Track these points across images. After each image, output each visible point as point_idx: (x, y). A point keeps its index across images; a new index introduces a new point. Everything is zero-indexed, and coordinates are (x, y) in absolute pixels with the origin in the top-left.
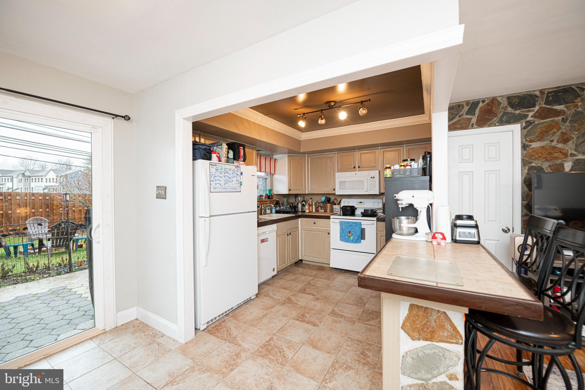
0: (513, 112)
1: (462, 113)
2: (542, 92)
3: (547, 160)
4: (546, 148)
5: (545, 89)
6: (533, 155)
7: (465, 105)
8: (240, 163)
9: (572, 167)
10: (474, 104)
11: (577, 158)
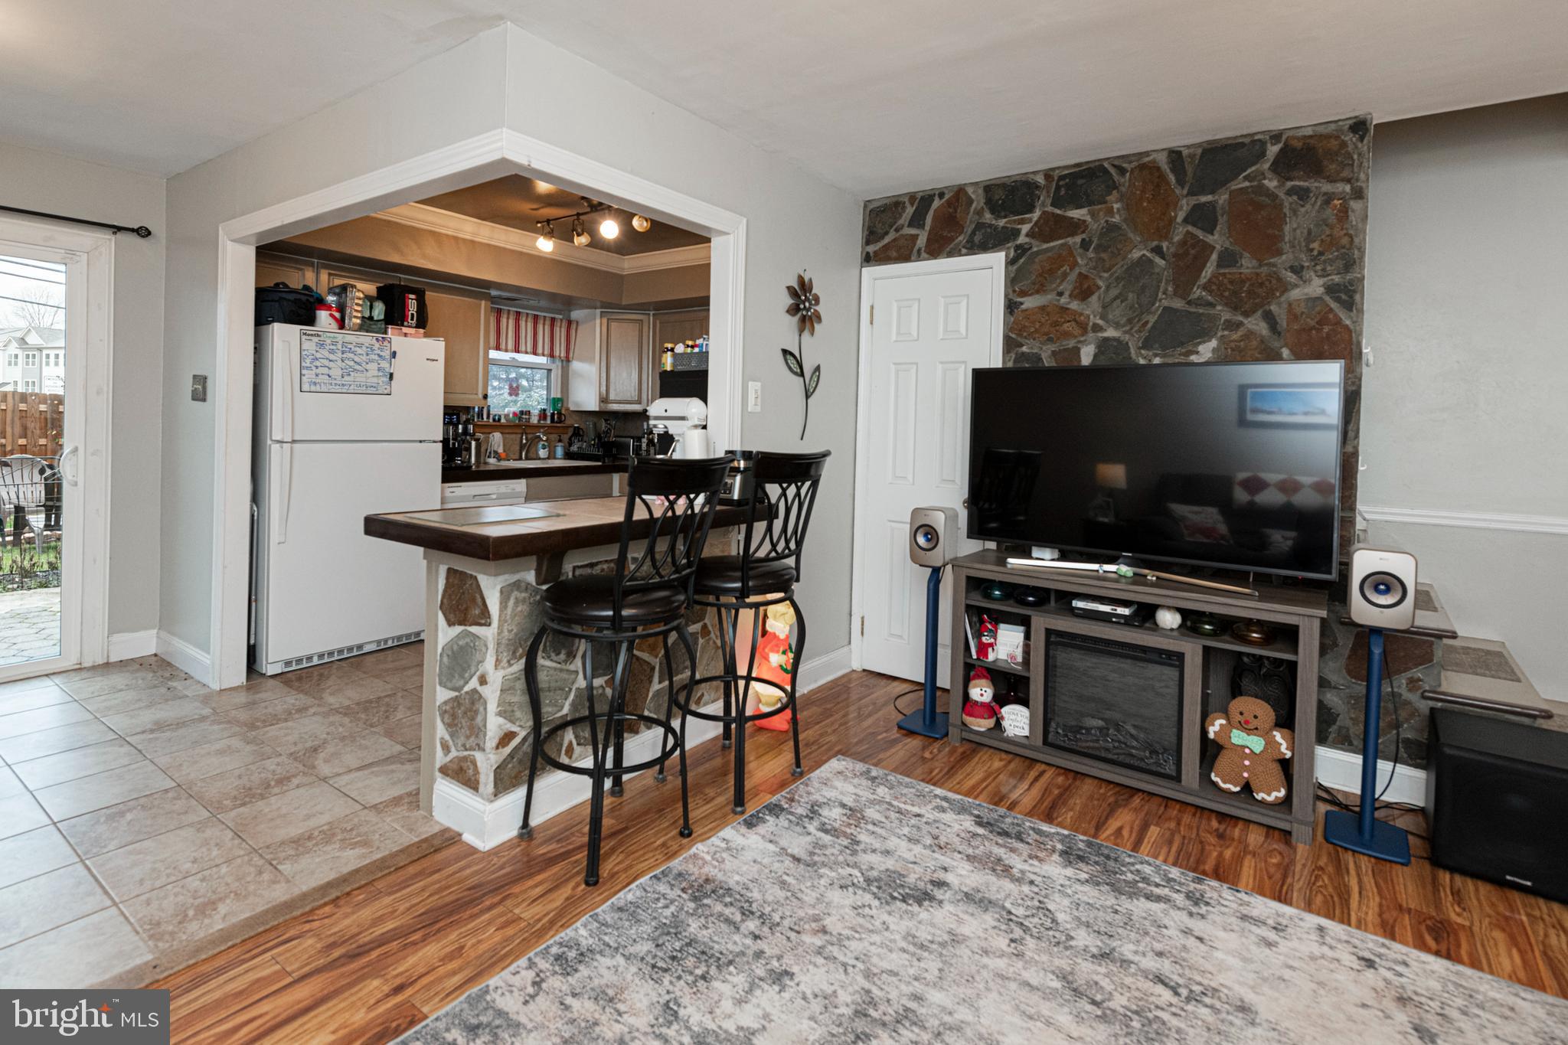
0: (994, 222)
1: (901, 222)
2: (1048, 176)
3: (1050, 340)
4: (1049, 309)
5: (1055, 169)
6: (1024, 327)
7: (907, 204)
8: (405, 330)
9: (1095, 356)
10: (924, 201)
11: (1105, 335)
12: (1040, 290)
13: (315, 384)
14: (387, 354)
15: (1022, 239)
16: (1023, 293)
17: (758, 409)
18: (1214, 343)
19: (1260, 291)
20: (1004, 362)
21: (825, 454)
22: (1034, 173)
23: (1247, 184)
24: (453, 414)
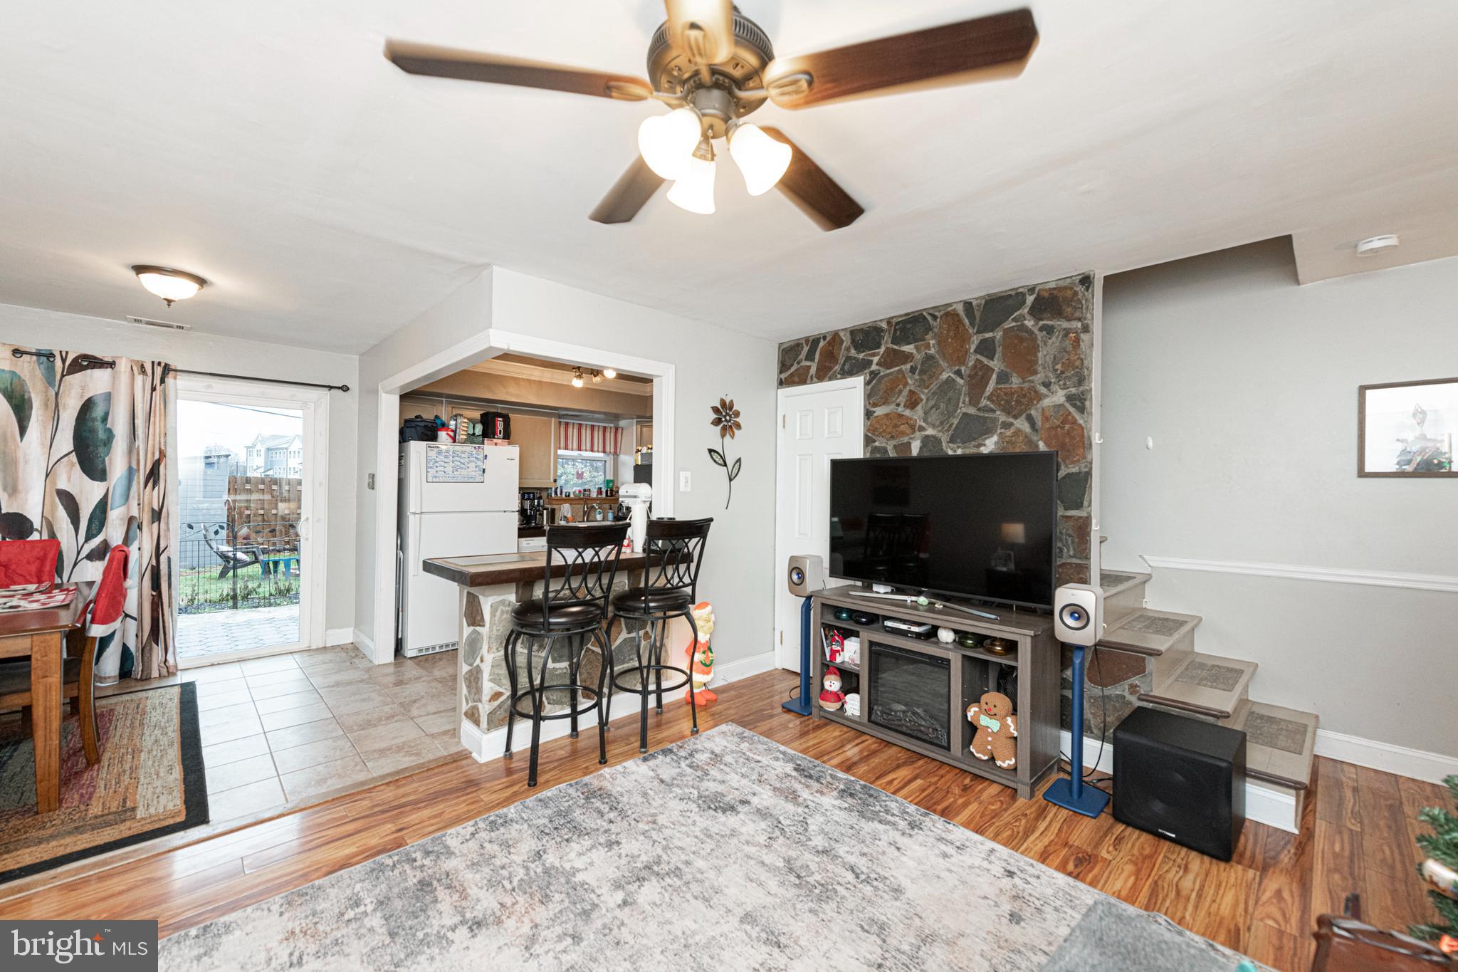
0: (856, 355)
1: (801, 357)
2: (889, 322)
3: (892, 437)
4: (891, 416)
5: (892, 318)
6: (876, 428)
7: (804, 345)
8: (495, 440)
9: (921, 448)
10: (814, 342)
11: (927, 433)
12: (885, 402)
13: (436, 477)
14: (481, 457)
15: (874, 367)
16: (875, 405)
17: (689, 489)
18: (995, 438)
19: (1023, 400)
20: (864, 453)
21: (711, 520)
22: (881, 321)
23: (1014, 324)
24: (525, 493)
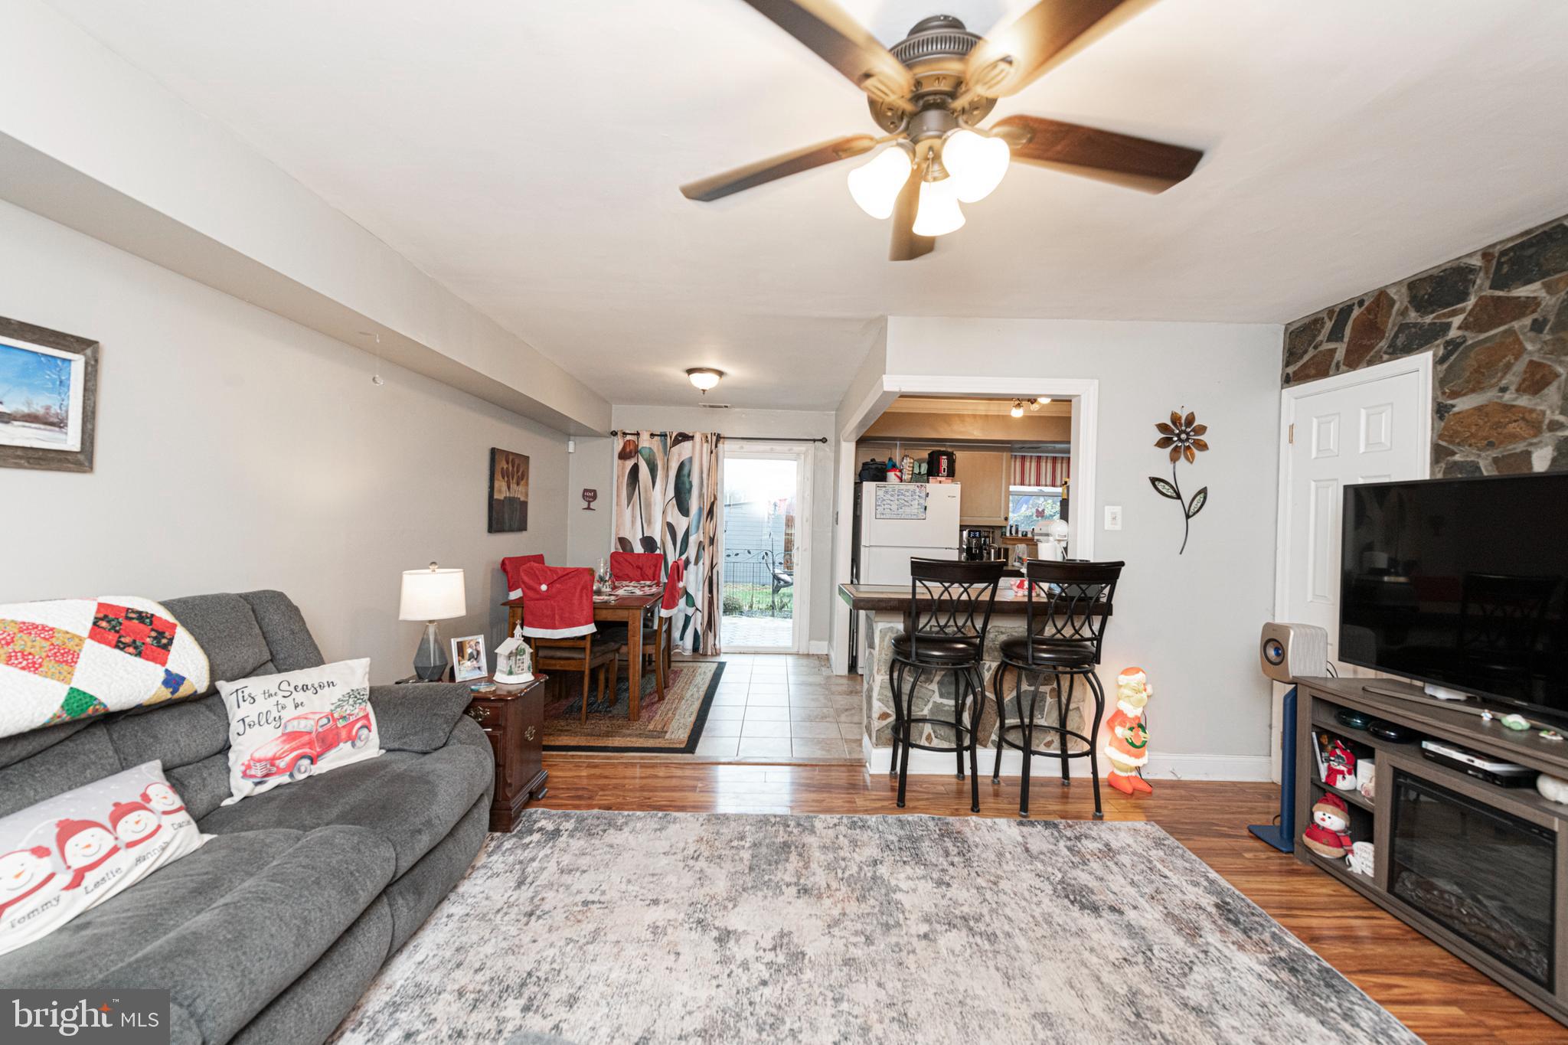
0: (1420, 320)
1: (1320, 338)
2: (1487, 254)
3: (1492, 445)
4: (1488, 409)
5: (1494, 246)
6: (1456, 432)
7: (1326, 319)
8: (939, 479)
9: (1554, 460)
10: (1341, 314)
11: (1565, 433)
12: (1477, 387)
13: (883, 514)
14: (923, 495)
15: (1453, 333)
16: (1455, 394)
17: (1118, 527)
21: (1123, 564)
22: (1470, 255)
24: (972, 531)
